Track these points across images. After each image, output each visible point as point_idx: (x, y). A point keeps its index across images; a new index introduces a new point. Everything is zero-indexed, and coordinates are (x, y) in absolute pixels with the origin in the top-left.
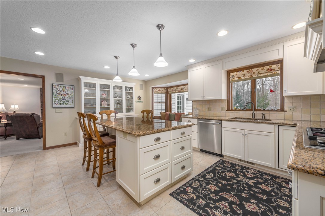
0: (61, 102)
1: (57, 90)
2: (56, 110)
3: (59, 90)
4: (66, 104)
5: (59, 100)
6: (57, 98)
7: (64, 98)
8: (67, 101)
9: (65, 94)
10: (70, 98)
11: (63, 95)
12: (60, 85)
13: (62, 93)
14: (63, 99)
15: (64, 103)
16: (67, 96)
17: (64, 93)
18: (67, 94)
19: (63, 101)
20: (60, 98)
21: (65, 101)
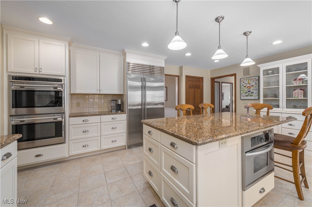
0: (247, 94)
1: (244, 84)
2: (244, 101)
3: (246, 83)
4: (251, 96)
5: (245, 93)
6: (244, 91)
7: (249, 90)
8: (252, 93)
9: (250, 87)
10: (255, 89)
11: (248, 87)
12: (246, 79)
13: (248, 86)
14: (249, 92)
15: (249, 95)
16: (252, 88)
17: (250, 85)
18: (252, 86)
19: (248, 93)
20: (246, 91)
21: (250, 93)
